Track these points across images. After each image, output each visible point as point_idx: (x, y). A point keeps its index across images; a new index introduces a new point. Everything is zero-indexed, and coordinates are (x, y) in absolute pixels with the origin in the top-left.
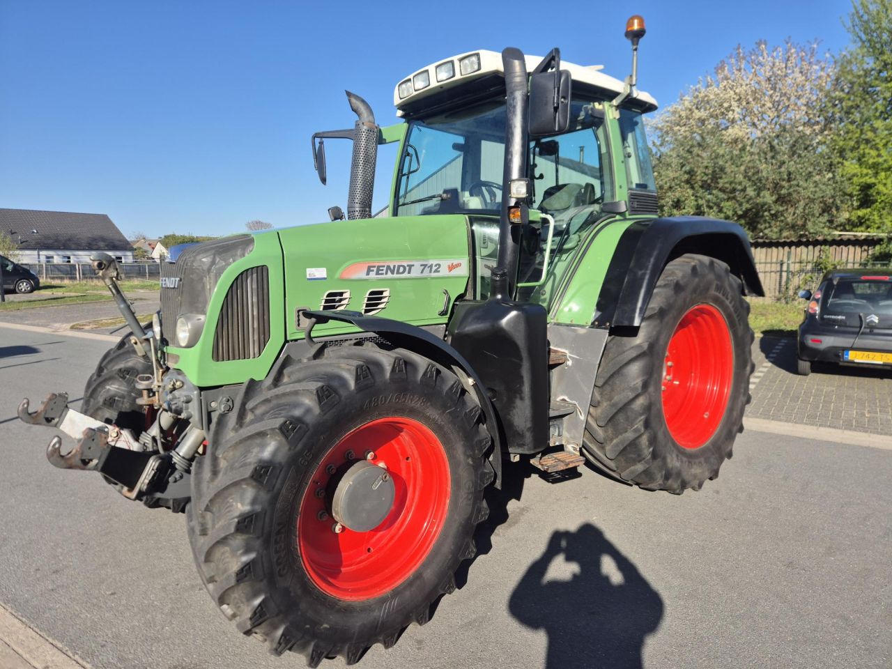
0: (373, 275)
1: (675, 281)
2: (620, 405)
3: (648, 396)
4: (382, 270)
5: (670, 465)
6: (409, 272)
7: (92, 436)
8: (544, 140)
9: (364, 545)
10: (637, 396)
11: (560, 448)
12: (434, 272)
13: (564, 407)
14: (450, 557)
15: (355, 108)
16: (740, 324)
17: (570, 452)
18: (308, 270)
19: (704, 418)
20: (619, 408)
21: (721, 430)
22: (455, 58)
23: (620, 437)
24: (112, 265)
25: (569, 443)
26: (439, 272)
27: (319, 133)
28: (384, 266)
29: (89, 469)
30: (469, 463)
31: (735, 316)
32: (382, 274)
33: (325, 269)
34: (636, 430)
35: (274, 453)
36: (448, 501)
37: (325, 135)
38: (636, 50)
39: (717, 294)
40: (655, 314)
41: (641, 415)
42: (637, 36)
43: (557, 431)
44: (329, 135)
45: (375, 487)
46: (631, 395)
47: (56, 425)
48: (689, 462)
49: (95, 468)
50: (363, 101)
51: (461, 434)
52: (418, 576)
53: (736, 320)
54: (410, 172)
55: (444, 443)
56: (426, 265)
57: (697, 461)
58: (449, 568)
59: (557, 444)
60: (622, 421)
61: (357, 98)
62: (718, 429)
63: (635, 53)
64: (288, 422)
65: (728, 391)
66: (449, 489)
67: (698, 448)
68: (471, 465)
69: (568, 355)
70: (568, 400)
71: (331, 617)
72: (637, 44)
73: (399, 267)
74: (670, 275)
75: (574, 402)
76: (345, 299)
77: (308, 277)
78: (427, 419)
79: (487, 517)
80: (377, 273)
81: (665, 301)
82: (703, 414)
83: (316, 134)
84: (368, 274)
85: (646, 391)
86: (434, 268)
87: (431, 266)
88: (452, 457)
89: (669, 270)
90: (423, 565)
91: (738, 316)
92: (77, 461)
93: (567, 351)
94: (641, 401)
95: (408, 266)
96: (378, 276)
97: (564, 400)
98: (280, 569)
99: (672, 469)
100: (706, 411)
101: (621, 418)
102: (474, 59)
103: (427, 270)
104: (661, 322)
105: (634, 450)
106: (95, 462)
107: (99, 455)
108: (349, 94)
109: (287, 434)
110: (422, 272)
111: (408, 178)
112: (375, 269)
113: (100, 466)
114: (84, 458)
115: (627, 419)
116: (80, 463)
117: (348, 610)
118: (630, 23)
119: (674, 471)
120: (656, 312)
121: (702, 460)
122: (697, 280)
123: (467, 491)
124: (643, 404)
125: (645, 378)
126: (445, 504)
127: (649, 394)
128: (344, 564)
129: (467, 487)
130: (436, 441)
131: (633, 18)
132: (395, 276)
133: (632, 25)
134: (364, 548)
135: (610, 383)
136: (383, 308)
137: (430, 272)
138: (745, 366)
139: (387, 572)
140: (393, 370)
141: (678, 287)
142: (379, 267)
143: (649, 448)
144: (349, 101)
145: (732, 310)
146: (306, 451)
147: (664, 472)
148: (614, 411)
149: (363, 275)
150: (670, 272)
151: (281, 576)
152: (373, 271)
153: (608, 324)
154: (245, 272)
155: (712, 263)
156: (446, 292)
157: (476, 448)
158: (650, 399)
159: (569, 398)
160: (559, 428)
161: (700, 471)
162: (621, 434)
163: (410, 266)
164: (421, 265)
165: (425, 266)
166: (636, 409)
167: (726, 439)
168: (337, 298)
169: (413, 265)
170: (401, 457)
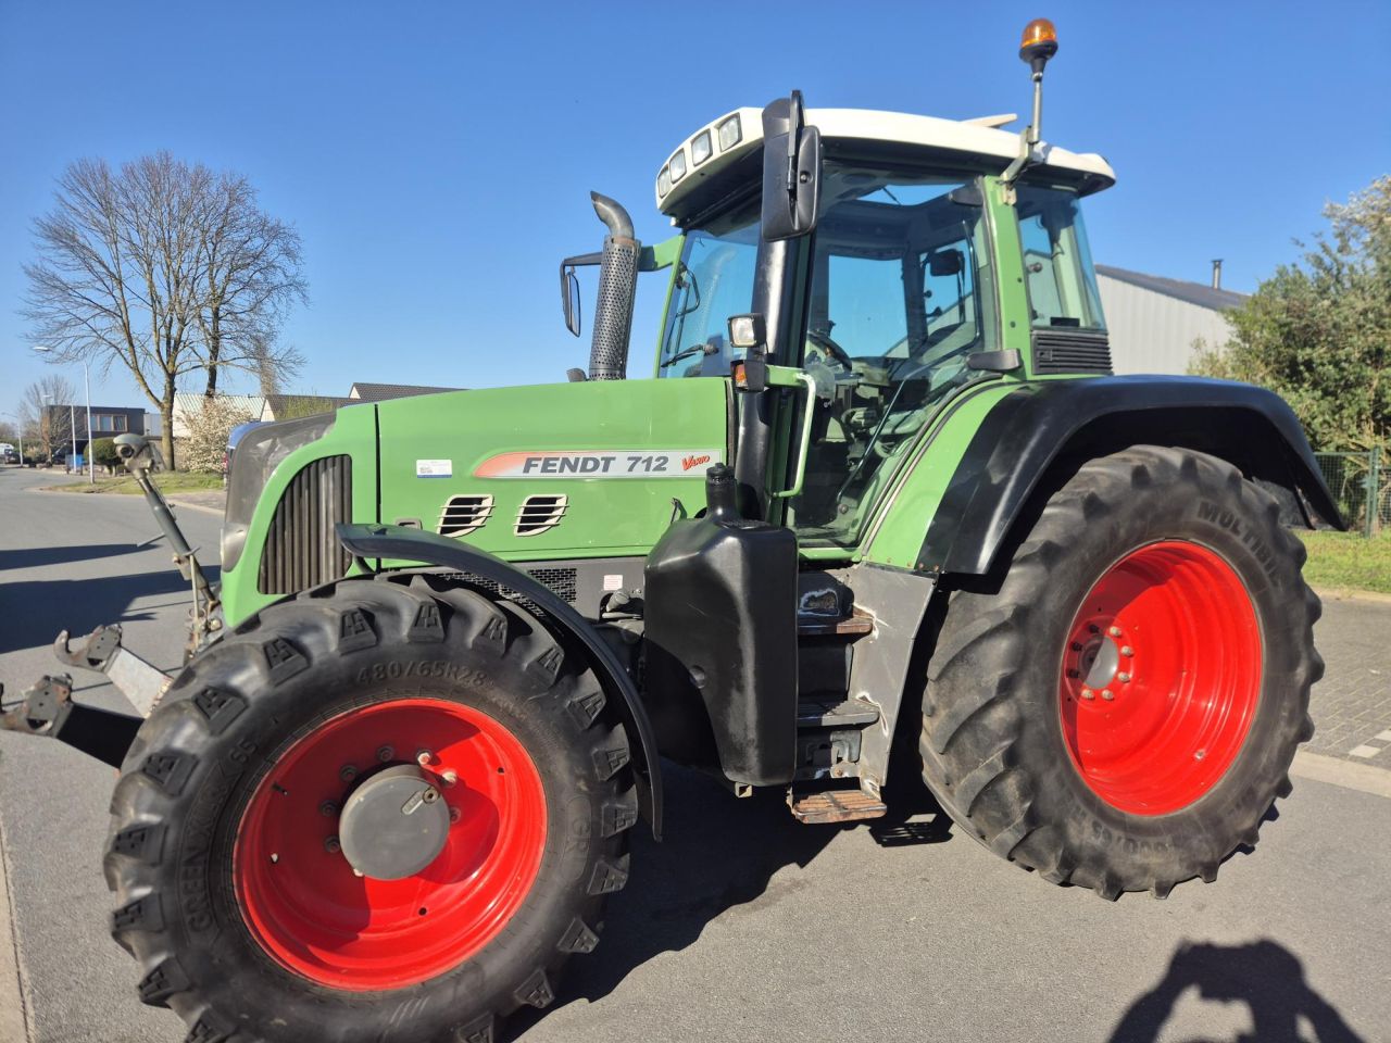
0: (535, 472)
1: (1086, 495)
2: (963, 717)
3: (1015, 708)
4: (555, 465)
5: (1075, 841)
6: (606, 469)
7: (43, 689)
8: (939, 250)
9: (415, 903)
10: (990, 704)
11: (853, 784)
12: (655, 469)
13: (864, 710)
14: (538, 943)
15: (603, 217)
16: (1275, 584)
17: (867, 793)
18: (419, 462)
19: (1194, 759)
20: (960, 722)
21: (1227, 788)
22: (711, 126)
23: (969, 775)
24: (144, 452)
25: (867, 777)
26: (664, 469)
27: (570, 259)
28: (557, 459)
29: (39, 734)
30: (580, 789)
31: (1261, 567)
32: (555, 471)
33: (449, 461)
34: (990, 767)
35: (189, 741)
36: (542, 849)
37: (577, 261)
38: (1039, 79)
39: (1207, 522)
40: (1034, 554)
41: (1002, 739)
42: (1042, 54)
43: (847, 750)
44: (583, 260)
45: (410, 810)
46: (979, 701)
47: (102, 670)
48: (1130, 840)
49: (49, 733)
50: (616, 206)
51: (561, 739)
52: (475, 966)
53: (1265, 574)
54: (686, 312)
55: (530, 750)
56: (639, 459)
57: (1152, 840)
58: (536, 964)
59: (846, 775)
60: (969, 746)
61: (607, 200)
62: (1219, 785)
63: (1038, 85)
64: (209, 692)
65: (1250, 716)
66: (544, 829)
67: (1162, 817)
68: (585, 792)
69: (875, 619)
70: (870, 699)
71: (292, 1009)
72: (1042, 70)
73: (586, 461)
74: (1086, 483)
75: (877, 704)
76: (485, 508)
77: (419, 473)
78: (494, 708)
79: (622, 886)
80: (544, 470)
81: (1062, 531)
82: (1195, 751)
83: (566, 260)
84: (526, 470)
85: (1007, 697)
86: (654, 464)
87: (649, 461)
88: (547, 775)
89: (1085, 474)
90: (486, 951)
91: (1268, 567)
92: (22, 719)
93: (874, 613)
94: (1000, 715)
95: (602, 459)
96: (545, 474)
97: (864, 698)
98: (193, 919)
99: (1081, 847)
100: (1200, 746)
101: (966, 740)
102: (733, 123)
103: (640, 467)
104: (1049, 570)
105: (995, 803)
106: (49, 725)
107: (54, 716)
108: (595, 196)
109: (207, 710)
110: (631, 469)
111: (682, 321)
112: (540, 463)
113: (56, 731)
114: (32, 717)
115: (977, 743)
116: (26, 725)
117: (326, 1002)
118: (1029, 34)
119: (1086, 854)
120: (1035, 550)
121: (1167, 839)
122: (1145, 494)
123: (576, 836)
124: (1002, 719)
125: (1008, 671)
126: (537, 853)
127: (1017, 702)
128: (370, 927)
129: (577, 829)
130: (517, 747)
131: (1031, 26)
132: (578, 474)
133: (1031, 35)
134: (414, 906)
135: (950, 675)
136: (552, 526)
137: (647, 469)
138: (1292, 665)
139: (426, 952)
140: (417, 622)
141: (1093, 506)
142: (547, 460)
143: (1023, 802)
144: (595, 206)
145: (1253, 555)
146: (242, 740)
147: (1060, 852)
148: (955, 727)
149: (517, 471)
150: (1086, 478)
151: (196, 930)
152: (536, 465)
153: (937, 568)
154: (314, 465)
155: (1189, 464)
156: (678, 504)
157: (596, 766)
158: (1019, 709)
159: (872, 696)
160: (850, 748)
161: (1161, 861)
162: (970, 770)
163: (607, 461)
164: (629, 459)
165: (637, 459)
166: (992, 727)
167: (1238, 806)
168: (475, 507)
169: (614, 459)
170: (488, 766)
